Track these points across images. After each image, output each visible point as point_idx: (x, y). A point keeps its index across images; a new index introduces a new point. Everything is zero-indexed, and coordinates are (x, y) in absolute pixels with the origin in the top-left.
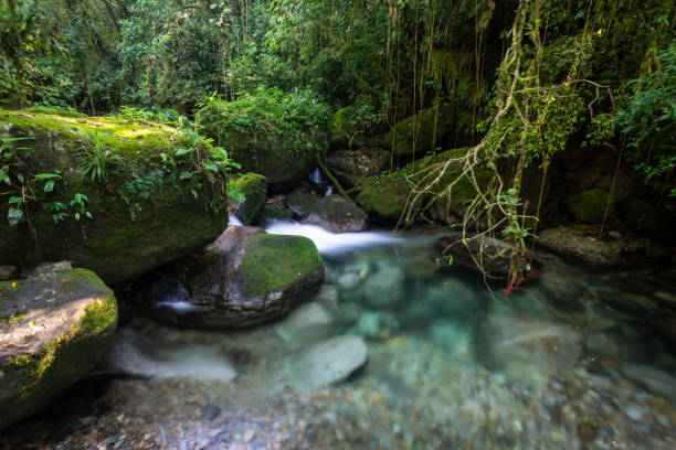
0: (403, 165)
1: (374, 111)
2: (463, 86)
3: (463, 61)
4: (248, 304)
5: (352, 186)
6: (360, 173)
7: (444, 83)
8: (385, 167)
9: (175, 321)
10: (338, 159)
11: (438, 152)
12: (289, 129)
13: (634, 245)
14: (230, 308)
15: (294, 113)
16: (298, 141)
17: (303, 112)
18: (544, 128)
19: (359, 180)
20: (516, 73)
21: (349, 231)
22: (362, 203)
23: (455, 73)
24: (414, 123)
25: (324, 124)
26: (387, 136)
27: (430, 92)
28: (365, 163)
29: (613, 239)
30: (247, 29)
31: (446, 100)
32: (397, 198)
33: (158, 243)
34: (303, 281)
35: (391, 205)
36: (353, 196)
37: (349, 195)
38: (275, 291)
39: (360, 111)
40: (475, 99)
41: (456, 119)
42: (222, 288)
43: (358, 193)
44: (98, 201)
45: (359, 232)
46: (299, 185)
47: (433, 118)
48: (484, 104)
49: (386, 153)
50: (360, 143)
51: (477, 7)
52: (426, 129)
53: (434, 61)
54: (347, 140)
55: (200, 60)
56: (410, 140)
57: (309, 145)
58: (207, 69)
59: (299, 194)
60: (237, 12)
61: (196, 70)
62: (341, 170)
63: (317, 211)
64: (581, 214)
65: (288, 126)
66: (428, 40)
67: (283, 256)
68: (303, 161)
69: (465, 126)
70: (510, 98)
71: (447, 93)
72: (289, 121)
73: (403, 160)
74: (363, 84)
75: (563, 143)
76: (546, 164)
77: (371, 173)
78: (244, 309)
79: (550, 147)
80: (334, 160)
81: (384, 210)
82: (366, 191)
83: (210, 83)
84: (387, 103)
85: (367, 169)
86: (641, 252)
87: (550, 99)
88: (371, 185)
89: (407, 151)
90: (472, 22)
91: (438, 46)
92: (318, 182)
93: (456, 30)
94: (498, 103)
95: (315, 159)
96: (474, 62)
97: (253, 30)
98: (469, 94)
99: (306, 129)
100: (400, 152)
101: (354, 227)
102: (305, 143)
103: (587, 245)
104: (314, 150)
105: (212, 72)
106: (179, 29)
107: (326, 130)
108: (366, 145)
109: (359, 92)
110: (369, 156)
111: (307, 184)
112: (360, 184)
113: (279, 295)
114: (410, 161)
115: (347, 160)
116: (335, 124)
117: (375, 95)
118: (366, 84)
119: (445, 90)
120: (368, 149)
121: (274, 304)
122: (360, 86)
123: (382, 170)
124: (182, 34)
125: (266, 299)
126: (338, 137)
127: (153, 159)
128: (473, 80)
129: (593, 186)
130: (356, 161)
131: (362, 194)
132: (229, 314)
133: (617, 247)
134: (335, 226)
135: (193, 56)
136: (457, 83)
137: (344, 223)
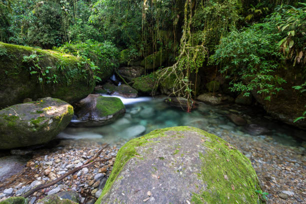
0: (149, 73)
1: (137, 52)
2: (170, 44)
3: (170, 35)
4: (101, 119)
5: (130, 81)
6: (133, 76)
7: (163, 42)
8: (143, 74)
9: (74, 125)
10: (123, 71)
11: (163, 68)
12: (104, 58)
13: (225, 98)
14: (95, 121)
15: (105, 51)
16: (108, 63)
17: (109, 51)
18: (196, 60)
19: (133, 79)
20: (185, 42)
21: (131, 97)
22: (135, 87)
23: (167, 39)
24: (153, 57)
25: (117, 56)
26: (143, 62)
27: (159, 46)
28: (134, 72)
29: (219, 97)
30: (76, 12)
31: (164, 49)
32: (149, 85)
33: (71, 95)
34: (119, 112)
35: (146, 88)
36: (131, 85)
37: (129, 84)
38: (110, 115)
39: (132, 51)
40: (174, 49)
41: (168, 56)
42: (91, 114)
43: (133, 83)
44: (59, 77)
45: (135, 98)
46: (107, 82)
47: (160, 55)
48: (177, 51)
49: (143, 68)
50: (132, 64)
51: (173, 16)
52: (157, 59)
53: (159, 34)
54: (127, 62)
55: (51, 24)
56: (152, 63)
57: (112, 64)
58: (55, 29)
59: (108, 84)
60: (72, 5)
61: (49, 29)
62: (125, 75)
63: (118, 91)
64: (210, 89)
65: (103, 56)
66: (157, 26)
67: (111, 104)
68: (110, 70)
69: (171, 59)
70: (184, 50)
71: (164, 46)
72: (103, 54)
73: (149, 71)
74: (132, 41)
75: (202, 65)
76: (197, 71)
77: (137, 76)
78: (100, 120)
79: (198, 66)
80: (121, 71)
81: (144, 90)
82: (136, 83)
83: (57, 35)
84: (142, 49)
85: (135, 75)
86: (227, 100)
87: (197, 50)
88: (138, 80)
89: (151, 68)
90: (172, 21)
91: (160, 28)
92: (114, 80)
93: (167, 23)
94: (181, 50)
95: (114, 70)
96: (173, 36)
97: (79, 13)
98: (172, 46)
99: (110, 57)
100: (148, 68)
101: (133, 96)
102: (110, 63)
103: (212, 99)
104: (114, 67)
105: (58, 30)
106: (39, 9)
107: (117, 58)
108: (134, 65)
109: (130, 43)
110: (136, 69)
111: (110, 81)
112: (134, 80)
113: (112, 116)
114: (152, 71)
115: (127, 71)
116: (121, 56)
117: (137, 45)
118: (133, 41)
119: (164, 45)
120: (135, 66)
121: (110, 119)
122: (130, 41)
123: (141, 75)
124: (41, 11)
125: (107, 117)
126: (123, 61)
127: (75, 65)
128: (173, 42)
129: (214, 80)
130: (130, 71)
131: (134, 84)
132: (94, 122)
133: (220, 99)
134: (125, 96)
135: (48, 22)
136: (168, 42)
137: (129, 95)
